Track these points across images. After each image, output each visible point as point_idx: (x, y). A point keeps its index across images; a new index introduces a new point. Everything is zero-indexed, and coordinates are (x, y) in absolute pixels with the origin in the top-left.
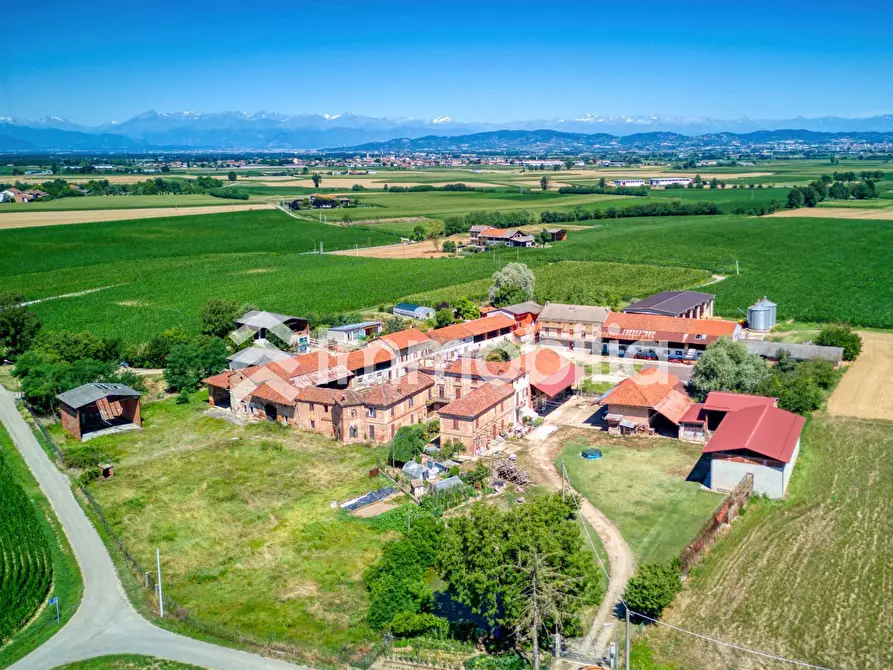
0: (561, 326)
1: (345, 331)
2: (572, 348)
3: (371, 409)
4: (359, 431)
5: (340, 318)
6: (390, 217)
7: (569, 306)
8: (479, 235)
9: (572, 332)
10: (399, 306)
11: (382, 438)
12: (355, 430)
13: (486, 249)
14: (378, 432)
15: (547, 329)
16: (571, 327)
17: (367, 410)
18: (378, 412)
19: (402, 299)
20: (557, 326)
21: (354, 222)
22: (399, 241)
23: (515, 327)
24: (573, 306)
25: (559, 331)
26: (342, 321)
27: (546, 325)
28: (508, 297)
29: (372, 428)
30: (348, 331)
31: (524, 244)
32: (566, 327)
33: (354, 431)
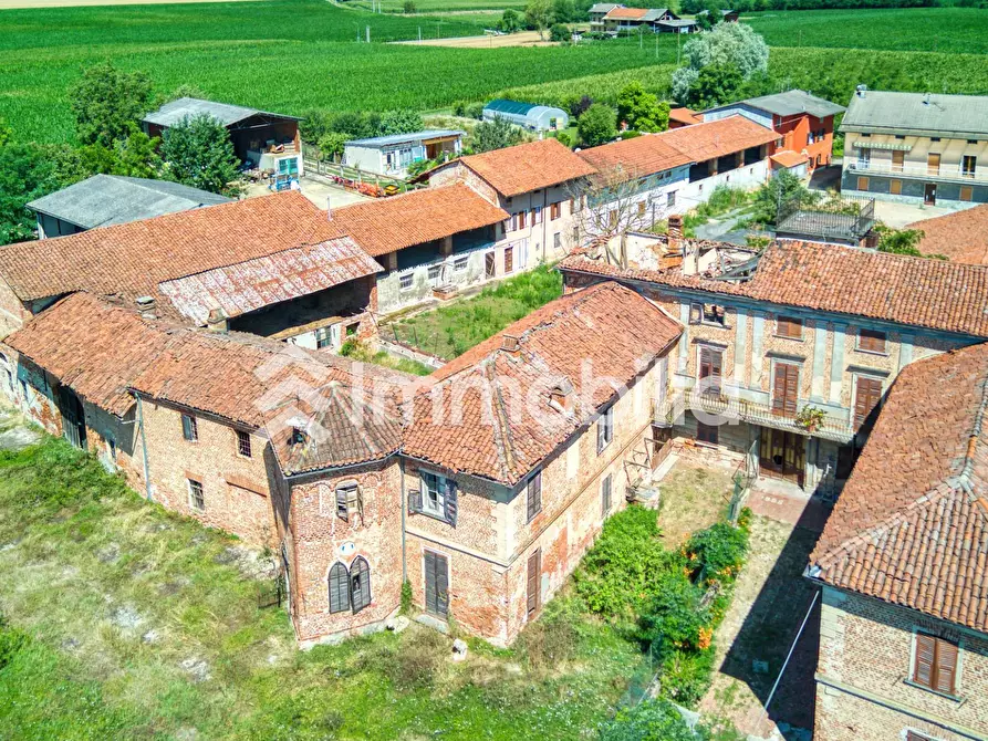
0: (906, 145)
1: (381, 147)
2: (932, 200)
3: (432, 481)
4: (377, 581)
5: (374, 122)
6: (467, 9)
7: (921, 97)
8: (606, 17)
9: (936, 161)
10: (492, 106)
11: (487, 617)
12: (355, 582)
13: (619, 35)
14: (465, 590)
15: (865, 153)
16: (936, 147)
17: (413, 482)
18: (465, 500)
19: (500, 94)
20: (895, 144)
21: (418, 15)
22: (482, 34)
23: (772, 146)
24: (933, 97)
25: (899, 156)
26: (376, 128)
27: (863, 142)
28: (719, 90)
29: (436, 565)
30: (388, 149)
31: (676, 29)
32: (922, 148)
33: (351, 585)
